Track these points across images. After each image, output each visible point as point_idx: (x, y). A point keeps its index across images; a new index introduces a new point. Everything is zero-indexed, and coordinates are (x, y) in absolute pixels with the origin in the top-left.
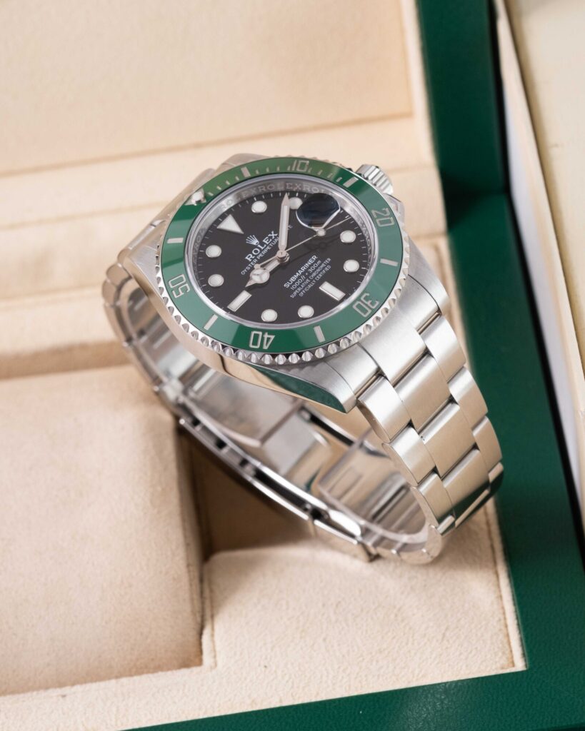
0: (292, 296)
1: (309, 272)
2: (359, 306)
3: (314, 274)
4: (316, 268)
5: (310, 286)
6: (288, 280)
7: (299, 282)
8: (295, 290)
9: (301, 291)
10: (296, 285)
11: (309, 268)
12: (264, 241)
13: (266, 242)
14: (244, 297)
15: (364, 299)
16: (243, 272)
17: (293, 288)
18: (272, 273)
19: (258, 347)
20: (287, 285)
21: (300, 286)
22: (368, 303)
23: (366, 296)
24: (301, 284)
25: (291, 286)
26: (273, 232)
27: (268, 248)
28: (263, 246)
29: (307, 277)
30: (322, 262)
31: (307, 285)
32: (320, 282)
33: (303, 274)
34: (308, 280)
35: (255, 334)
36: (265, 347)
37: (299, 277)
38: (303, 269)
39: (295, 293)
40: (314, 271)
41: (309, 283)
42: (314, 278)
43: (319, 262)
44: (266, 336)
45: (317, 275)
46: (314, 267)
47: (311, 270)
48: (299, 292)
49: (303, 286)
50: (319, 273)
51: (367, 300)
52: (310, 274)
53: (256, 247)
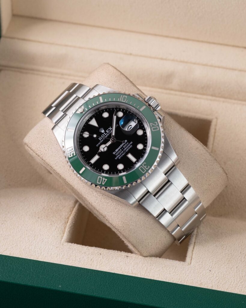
0: (116, 159)
1: (123, 148)
2: (141, 168)
3: (125, 149)
4: (126, 146)
5: (123, 154)
6: (114, 151)
7: (119, 152)
8: (117, 155)
9: (120, 156)
10: (118, 153)
11: (123, 146)
12: (106, 131)
13: (107, 132)
14: (96, 157)
15: (144, 165)
16: (97, 145)
17: (116, 155)
18: (108, 147)
19: (100, 183)
20: (114, 153)
21: (119, 154)
22: (145, 167)
23: (145, 164)
24: (120, 153)
25: (116, 153)
26: (110, 127)
27: (108, 135)
28: (106, 134)
29: (122, 150)
30: (129, 143)
31: (122, 154)
32: (127, 153)
33: (121, 148)
34: (122, 151)
35: (99, 178)
36: (103, 184)
37: (119, 150)
38: (121, 146)
39: (117, 157)
40: (125, 147)
41: (123, 153)
42: (125, 151)
43: (128, 143)
44: (104, 179)
45: (127, 149)
46: (126, 145)
47: (124, 147)
48: (119, 157)
49: (120, 154)
50: (127, 148)
51: (145, 166)
52: (124, 149)
53: (103, 134)
